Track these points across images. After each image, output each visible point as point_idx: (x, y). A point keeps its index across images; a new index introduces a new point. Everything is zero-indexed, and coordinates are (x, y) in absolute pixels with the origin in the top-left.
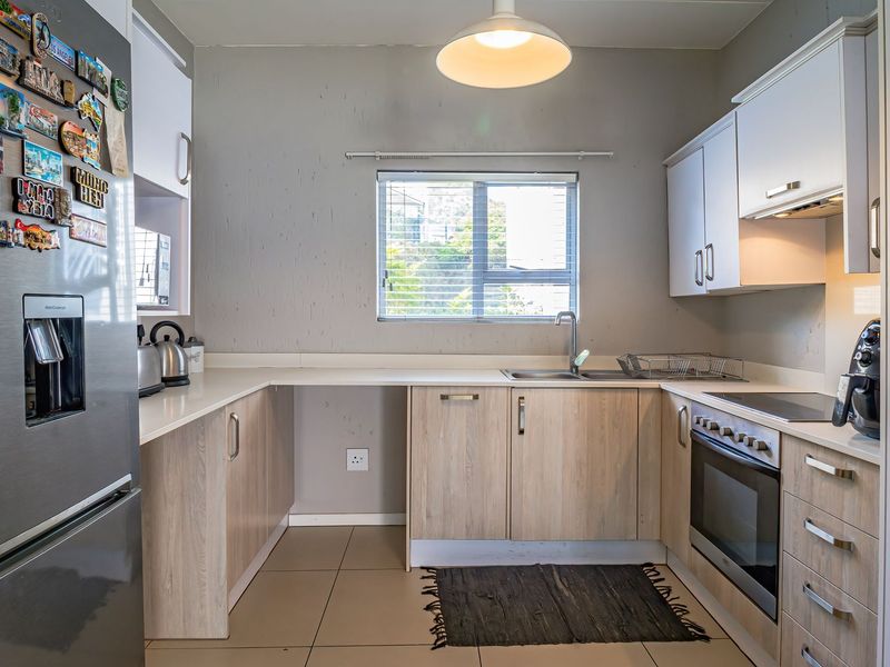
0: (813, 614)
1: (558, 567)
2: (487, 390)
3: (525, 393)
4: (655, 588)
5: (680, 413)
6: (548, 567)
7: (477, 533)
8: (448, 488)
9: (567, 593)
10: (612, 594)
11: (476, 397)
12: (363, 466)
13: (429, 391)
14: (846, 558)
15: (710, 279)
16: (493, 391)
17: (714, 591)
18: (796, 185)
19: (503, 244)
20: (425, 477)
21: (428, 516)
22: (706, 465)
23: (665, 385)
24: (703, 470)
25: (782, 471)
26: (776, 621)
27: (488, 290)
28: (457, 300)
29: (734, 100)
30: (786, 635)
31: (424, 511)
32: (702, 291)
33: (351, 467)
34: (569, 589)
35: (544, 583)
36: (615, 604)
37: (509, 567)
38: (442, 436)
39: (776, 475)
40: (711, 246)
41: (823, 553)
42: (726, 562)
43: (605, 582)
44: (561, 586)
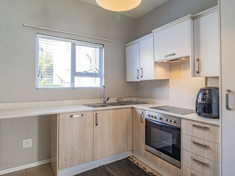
0: (194, 165)
1: (106, 165)
2: (86, 112)
3: (97, 112)
4: (134, 164)
5: (141, 114)
6: (103, 166)
7: (82, 161)
8: (73, 149)
9: (114, 174)
10: (126, 170)
11: (82, 115)
12: (30, 145)
13: (66, 114)
14: (206, 149)
15: (141, 77)
16: (88, 112)
17: (155, 163)
18: (174, 54)
19: (52, 64)
20: (64, 147)
21: (66, 160)
22: (152, 128)
23: (134, 106)
24: (150, 130)
25: (181, 128)
26: (180, 168)
27: (76, 79)
28: (43, 81)
29: (153, 31)
30: (184, 172)
31: (64, 159)
32: (139, 80)
33: (24, 146)
34: (114, 172)
35: (105, 172)
36: (128, 173)
37: (92, 170)
38: (70, 130)
39: (179, 129)
40: (142, 69)
41: (197, 148)
42: (160, 154)
43: (122, 166)
44: (111, 172)
